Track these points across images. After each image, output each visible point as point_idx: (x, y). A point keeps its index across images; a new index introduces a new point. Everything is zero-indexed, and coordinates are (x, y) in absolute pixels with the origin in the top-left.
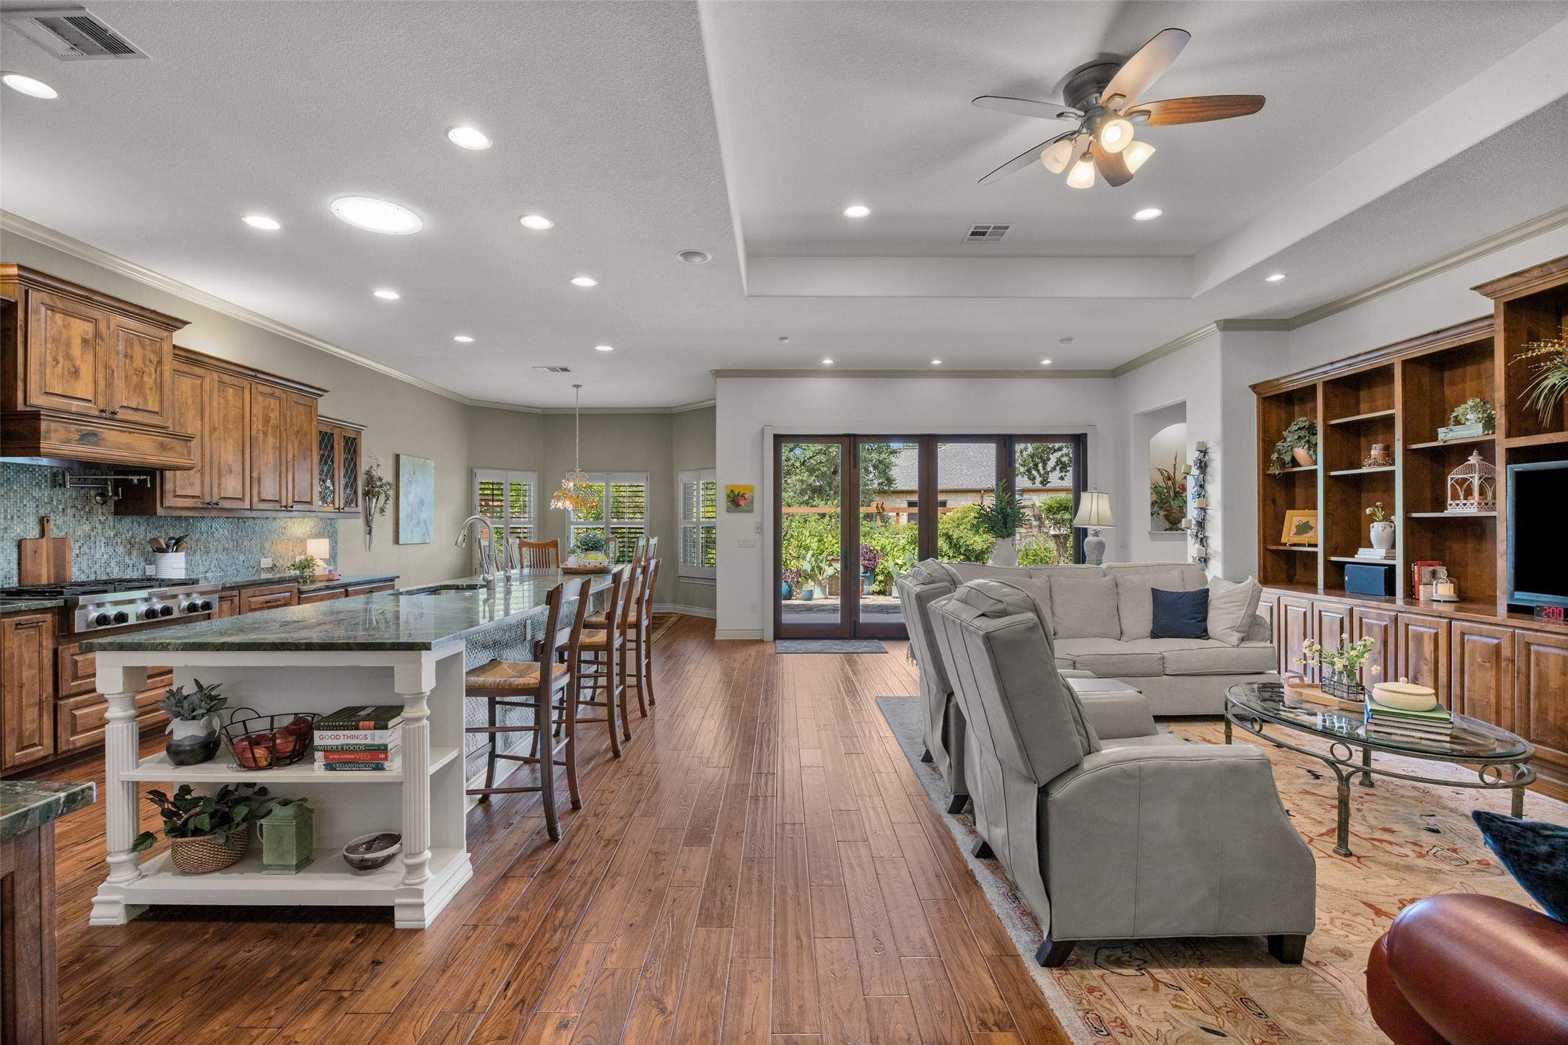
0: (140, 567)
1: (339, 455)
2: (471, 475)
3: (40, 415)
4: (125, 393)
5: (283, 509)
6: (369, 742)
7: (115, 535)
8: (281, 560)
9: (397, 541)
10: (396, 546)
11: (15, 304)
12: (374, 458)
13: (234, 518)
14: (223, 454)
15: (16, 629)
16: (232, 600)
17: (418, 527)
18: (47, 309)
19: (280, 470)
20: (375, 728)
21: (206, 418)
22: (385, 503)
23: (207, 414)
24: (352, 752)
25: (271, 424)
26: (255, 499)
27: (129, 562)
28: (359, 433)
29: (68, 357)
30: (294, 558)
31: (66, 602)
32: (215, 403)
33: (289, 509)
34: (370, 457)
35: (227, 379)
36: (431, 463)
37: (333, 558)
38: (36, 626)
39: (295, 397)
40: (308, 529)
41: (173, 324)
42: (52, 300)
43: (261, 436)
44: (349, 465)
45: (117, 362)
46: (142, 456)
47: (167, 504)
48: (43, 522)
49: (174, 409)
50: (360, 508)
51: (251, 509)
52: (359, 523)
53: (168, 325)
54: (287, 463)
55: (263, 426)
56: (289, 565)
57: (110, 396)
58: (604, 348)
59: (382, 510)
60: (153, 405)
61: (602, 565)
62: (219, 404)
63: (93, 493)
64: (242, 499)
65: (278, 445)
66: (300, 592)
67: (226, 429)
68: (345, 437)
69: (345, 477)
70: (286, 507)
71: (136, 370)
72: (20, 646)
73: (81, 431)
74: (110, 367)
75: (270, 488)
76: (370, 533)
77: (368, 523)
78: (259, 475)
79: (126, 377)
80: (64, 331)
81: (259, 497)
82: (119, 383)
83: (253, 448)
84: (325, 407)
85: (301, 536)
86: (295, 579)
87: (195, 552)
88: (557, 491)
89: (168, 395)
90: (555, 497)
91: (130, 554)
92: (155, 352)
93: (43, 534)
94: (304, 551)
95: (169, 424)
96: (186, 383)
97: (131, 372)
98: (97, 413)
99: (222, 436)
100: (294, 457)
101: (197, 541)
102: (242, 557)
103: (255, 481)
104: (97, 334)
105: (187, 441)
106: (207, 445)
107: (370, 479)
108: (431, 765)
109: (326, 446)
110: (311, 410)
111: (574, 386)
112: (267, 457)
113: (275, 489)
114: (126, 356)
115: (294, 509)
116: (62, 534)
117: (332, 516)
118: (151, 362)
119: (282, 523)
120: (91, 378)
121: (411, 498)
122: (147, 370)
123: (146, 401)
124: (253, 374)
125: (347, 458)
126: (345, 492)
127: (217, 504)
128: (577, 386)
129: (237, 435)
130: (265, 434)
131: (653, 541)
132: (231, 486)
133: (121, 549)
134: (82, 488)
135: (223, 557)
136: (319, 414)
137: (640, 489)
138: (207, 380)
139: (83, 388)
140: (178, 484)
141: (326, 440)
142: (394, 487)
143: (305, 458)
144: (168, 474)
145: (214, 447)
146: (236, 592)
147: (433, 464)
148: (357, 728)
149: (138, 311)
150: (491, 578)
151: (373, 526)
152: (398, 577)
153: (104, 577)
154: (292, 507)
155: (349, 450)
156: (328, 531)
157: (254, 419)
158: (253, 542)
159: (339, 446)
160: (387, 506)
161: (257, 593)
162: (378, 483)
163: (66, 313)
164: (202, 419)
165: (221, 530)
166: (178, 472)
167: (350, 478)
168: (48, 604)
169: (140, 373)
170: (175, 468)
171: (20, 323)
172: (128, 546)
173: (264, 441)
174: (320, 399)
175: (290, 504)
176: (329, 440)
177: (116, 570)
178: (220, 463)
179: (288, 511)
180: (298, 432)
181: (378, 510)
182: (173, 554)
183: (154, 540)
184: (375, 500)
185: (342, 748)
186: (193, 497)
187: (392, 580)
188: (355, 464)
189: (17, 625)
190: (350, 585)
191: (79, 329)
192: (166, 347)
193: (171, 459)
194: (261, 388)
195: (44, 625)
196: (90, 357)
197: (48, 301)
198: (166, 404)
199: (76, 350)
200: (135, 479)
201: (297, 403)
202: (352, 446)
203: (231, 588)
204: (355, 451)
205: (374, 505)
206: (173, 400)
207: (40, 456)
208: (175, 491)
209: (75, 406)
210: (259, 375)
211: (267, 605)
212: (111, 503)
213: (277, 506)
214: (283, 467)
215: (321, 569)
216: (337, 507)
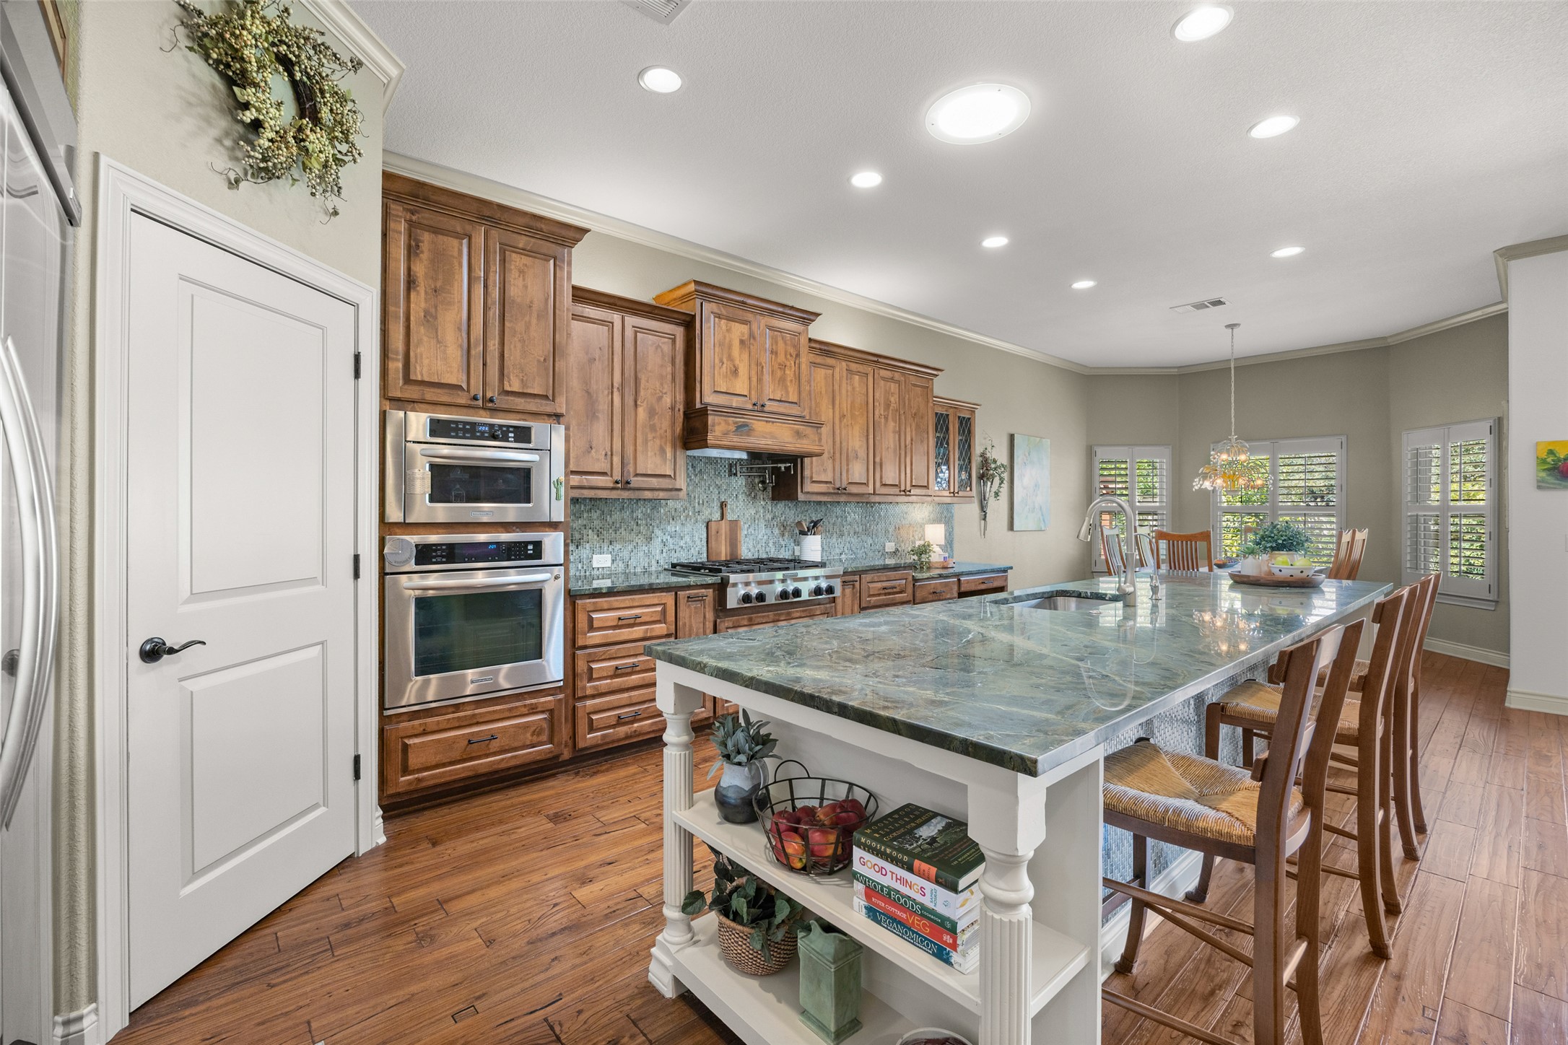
0: (791, 548)
1: (954, 437)
2: (1090, 453)
3: (707, 410)
4: (772, 387)
5: (903, 493)
6: (926, 901)
7: (773, 519)
8: (903, 545)
9: (1011, 527)
10: (1011, 533)
11: (694, 316)
12: (988, 441)
13: (863, 503)
14: (850, 441)
15: (688, 601)
16: (853, 585)
17: (1033, 512)
18: (715, 317)
19: (900, 454)
20: (937, 882)
21: (837, 406)
22: (1000, 487)
23: (837, 402)
24: (903, 907)
25: (891, 408)
26: (878, 484)
27: (783, 543)
28: (973, 411)
29: (730, 358)
30: (914, 542)
31: (722, 579)
32: (844, 392)
33: (908, 493)
34: (985, 439)
35: (854, 366)
36: (1047, 442)
37: (949, 544)
38: (700, 599)
39: (913, 380)
40: (927, 514)
41: (808, 317)
42: (720, 310)
43: (883, 420)
44: (964, 446)
45: (766, 358)
46: (782, 444)
47: (805, 490)
48: (723, 505)
49: (811, 399)
50: (974, 493)
51: (874, 494)
52: (975, 507)
53: (804, 318)
54: (906, 446)
55: (884, 411)
56: (910, 549)
57: (760, 391)
58: (1288, 252)
59: (997, 494)
60: (793, 397)
61: (1304, 575)
62: (847, 392)
63: (757, 480)
64: (866, 484)
65: (897, 429)
66: (915, 580)
67: (853, 416)
68: (959, 417)
69: (959, 460)
70: (904, 491)
71: (780, 364)
72: (690, 617)
73: (736, 423)
74: (761, 364)
75: (890, 475)
76: (985, 519)
77: (983, 509)
78: (881, 459)
79: (773, 371)
80: (727, 335)
81: (881, 482)
82: (767, 378)
83: (876, 433)
84: (942, 388)
85: (920, 521)
86: (912, 566)
87: (832, 534)
88: (1203, 466)
89: (805, 387)
90: (1199, 475)
91: (783, 535)
92: (794, 346)
93: (722, 517)
94: (923, 537)
95: (806, 413)
96: (821, 373)
97: (776, 366)
98: (750, 407)
99: (850, 422)
100: (912, 440)
101: (834, 524)
102: (870, 541)
103: (878, 465)
104: (752, 336)
105: (818, 427)
106: (837, 432)
107: (985, 462)
108: (1035, 995)
109: (942, 429)
110: (927, 390)
111: (1228, 326)
112: (889, 440)
113: (895, 473)
114: (772, 352)
115: (912, 493)
116: (735, 518)
117: (948, 500)
118: (791, 356)
119: (904, 507)
120: (746, 376)
121: (1026, 481)
122: (788, 364)
123: (787, 393)
124: (874, 359)
125: (961, 440)
126: (959, 476)
127: (845, 489)
128: (1232, 326)
129: (862, 421)
130: (886, 418)
131: (1362, 535)
132: (858, 472)
133: (776, 531)
134: (749, 476)
135: (854, 540)
136: (935, 394)
137: (1331, 460)
138: (837, 370)
139: (741, 386)
140: (814, 471)
141: (942, 422)
142: (1008, 469)
143: (922, 441)
144: (807, 460)
145: (843, 433)
146: (857, 578)
147: (1049, 443)
148: (910, 869)
149: (780, 309)
150: (1130, 589)
151: (989, 511)
152: (1011, 568)
153: (764, 556)
154: (910, 491)
155: (964, 431)
156: (945, 516)
157: (877, 404)
158: (879, 526)
159: (954, 427)
160: (1001, 490)
161: (876, 579)
162: (993, 466)
163: (729, 319)
164: (833, 408)
165: (854, 514)
166: (814, 458)
167: (964, 460)
168: (710, 580)
169: (783, 367)
170: (811, 455)
171: (698, 332)
172: (782, 529)
173: (885, 424)
174: (935, 380)
175: (908, 489)
176: (944, 421)
177: (773, 550)
178: (848, 449)
179: (906, 495)
180: (915, 414)
181: (993, 494)
182: (812, 536)
183: (799, 523)
184: (989, 483)
185: (889, 894)
186: (826, 482)
187: (1005, 571)
188: (969, 446)
189: (688, 597)
190: (962, 574)
191: (739, 330)
192: (804, 341)
193: (805, 446)
194: (883, 373)
195: (707, 599)
196: (746, 356)
197: (716, 311)
198: (804, 395)
199: (736, 351)
200: (783, 466)
201: (915, 385)
202: (966, 426)
203: (853, 573)
204: (969, 432)
205: (988, 490)
206: (810, 391)
207: (708, 447)
208: (812, 478)
209: (735, 402)
210: (880, 360)
211: (883, 592)
212: (770, 489)
213: (896, 491)
214: (903, 452)
215: (936, 556)
216: (952, 491)
